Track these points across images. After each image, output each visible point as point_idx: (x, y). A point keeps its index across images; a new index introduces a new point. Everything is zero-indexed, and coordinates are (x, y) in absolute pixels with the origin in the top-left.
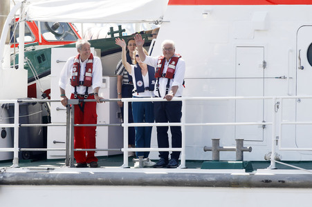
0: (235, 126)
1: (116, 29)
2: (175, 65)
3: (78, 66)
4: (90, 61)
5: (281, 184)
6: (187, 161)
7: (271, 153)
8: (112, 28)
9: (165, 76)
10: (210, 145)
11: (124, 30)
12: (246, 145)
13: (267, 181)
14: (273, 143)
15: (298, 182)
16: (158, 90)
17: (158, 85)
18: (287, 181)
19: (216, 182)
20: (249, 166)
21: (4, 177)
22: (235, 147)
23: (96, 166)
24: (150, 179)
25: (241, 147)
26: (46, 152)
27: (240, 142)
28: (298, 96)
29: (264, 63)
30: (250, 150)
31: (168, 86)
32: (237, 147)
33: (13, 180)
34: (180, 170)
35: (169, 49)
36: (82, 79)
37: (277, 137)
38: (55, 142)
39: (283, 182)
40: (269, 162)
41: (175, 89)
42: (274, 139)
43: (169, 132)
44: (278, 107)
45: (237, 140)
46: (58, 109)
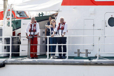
0: (84, 45)
1: (41, 13)
2: (64, 25)
3: (31, 25)
4: (35, 24)
5: (101, 64)
6: (69, 57)
7: (97, 54)
8: (39, 13)
9: (61, 29)
10: (77, 51)
11: (44, 14)
12: (89, 51)
13: (96, 63)
14: (98, 51)
15: (107, 64)
16: (59, 34)
18: (103, 63)
19: (79, 63)
20: (90, 58)
21: (7, 62)
22: (85, 52)
23: (37, 58)
24: (56, 63)
26: (19, 54)
27: (87, 50)
28: (105, 36)
29: (94, 24)
30: (90, 53)
31: (62, 32)
32: (86, 52)
33: (10, 63)
34: (66, 60)
35: (62, 20)
36: (32, 30)
37: (99, 49)
39: (102, 63)
40: (97, 57)
41: (65, 33)
42: (98, 49)
43: (62, 47)
44: (100, 39)
45: (86, 50)
46: (23, 40)
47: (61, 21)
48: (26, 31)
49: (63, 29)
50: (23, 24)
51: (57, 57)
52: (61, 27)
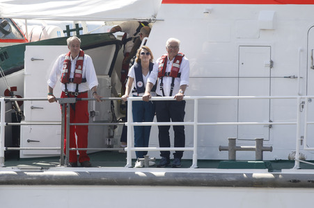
0: (238, 125)
2: (180, 64)
3: (69, 63)
4: (81, 58)
5: (312, 184)
6: (199, 161)
7: (295, 152)
9: (169, 75)
10: (226, 144)
11: (82, 29)
13: (295, 181)
14: (298, 143)
16: (162, 90)
17: (162, 84)
19: (237, 182)
20: (270, 165)
22: (255, 147)
23: (90, 166)
25: (261, 147)
26: (19, 151)
27: (260, 141)
29: (272, 62)
30: (270, 149)
31: (173, 85)
32: (257, 147)
36: (72, 76)
37: (302, 137)
38: (29, 141)
40: (293, 162)
41: (184, 88)
42: (298, 139)
44: (303, 107)
45: (257, 140)
46: (32, 108)
47: (170, 51)
48: (49, 82)
49: (176, 74)
50: (33, 60)
51: (153, 163)
52: (169, 69)
